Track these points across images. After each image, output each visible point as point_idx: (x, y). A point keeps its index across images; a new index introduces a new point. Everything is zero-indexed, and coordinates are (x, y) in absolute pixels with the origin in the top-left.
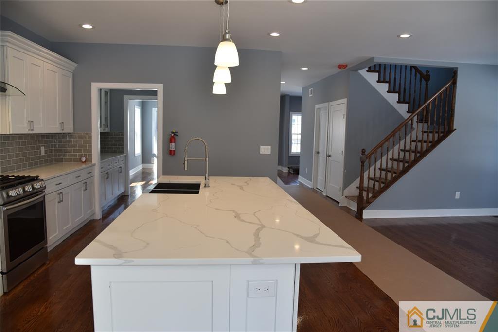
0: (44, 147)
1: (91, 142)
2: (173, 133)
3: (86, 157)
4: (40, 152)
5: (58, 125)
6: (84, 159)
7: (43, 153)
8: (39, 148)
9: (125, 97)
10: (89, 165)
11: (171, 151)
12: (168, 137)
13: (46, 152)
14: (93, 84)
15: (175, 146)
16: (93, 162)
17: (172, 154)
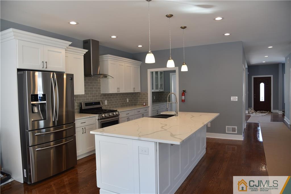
0: (128, 99)
1: (147, 96)
2: (183, 91)
3: (145, 103)
4: (126, 101)
5: (132, 89)
6: (144, 104)
7: (128, 101)
8: (126, 99)
9: (171, 74)
10: (146, 106)
11: (182, 100)
12: (181, 93)
13: (129, 101)
14: (148, 70)
15: (185, 97)
16: (149, 105)
17: (183, 101)
